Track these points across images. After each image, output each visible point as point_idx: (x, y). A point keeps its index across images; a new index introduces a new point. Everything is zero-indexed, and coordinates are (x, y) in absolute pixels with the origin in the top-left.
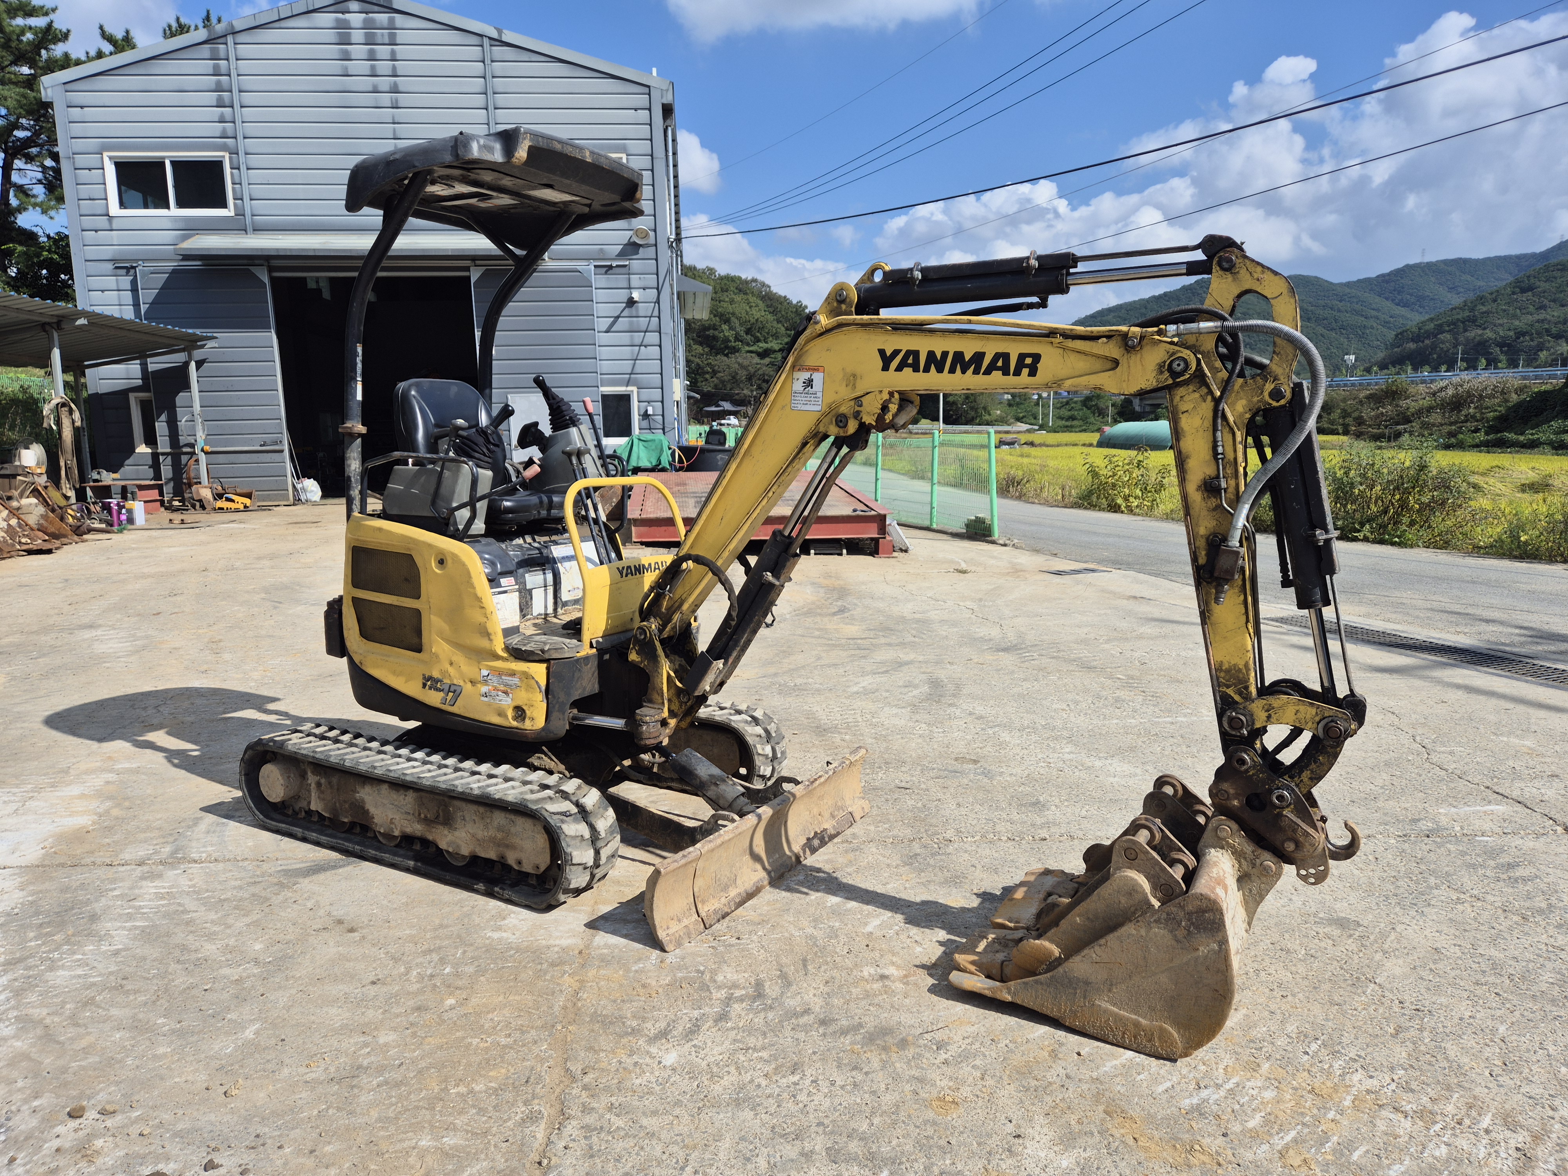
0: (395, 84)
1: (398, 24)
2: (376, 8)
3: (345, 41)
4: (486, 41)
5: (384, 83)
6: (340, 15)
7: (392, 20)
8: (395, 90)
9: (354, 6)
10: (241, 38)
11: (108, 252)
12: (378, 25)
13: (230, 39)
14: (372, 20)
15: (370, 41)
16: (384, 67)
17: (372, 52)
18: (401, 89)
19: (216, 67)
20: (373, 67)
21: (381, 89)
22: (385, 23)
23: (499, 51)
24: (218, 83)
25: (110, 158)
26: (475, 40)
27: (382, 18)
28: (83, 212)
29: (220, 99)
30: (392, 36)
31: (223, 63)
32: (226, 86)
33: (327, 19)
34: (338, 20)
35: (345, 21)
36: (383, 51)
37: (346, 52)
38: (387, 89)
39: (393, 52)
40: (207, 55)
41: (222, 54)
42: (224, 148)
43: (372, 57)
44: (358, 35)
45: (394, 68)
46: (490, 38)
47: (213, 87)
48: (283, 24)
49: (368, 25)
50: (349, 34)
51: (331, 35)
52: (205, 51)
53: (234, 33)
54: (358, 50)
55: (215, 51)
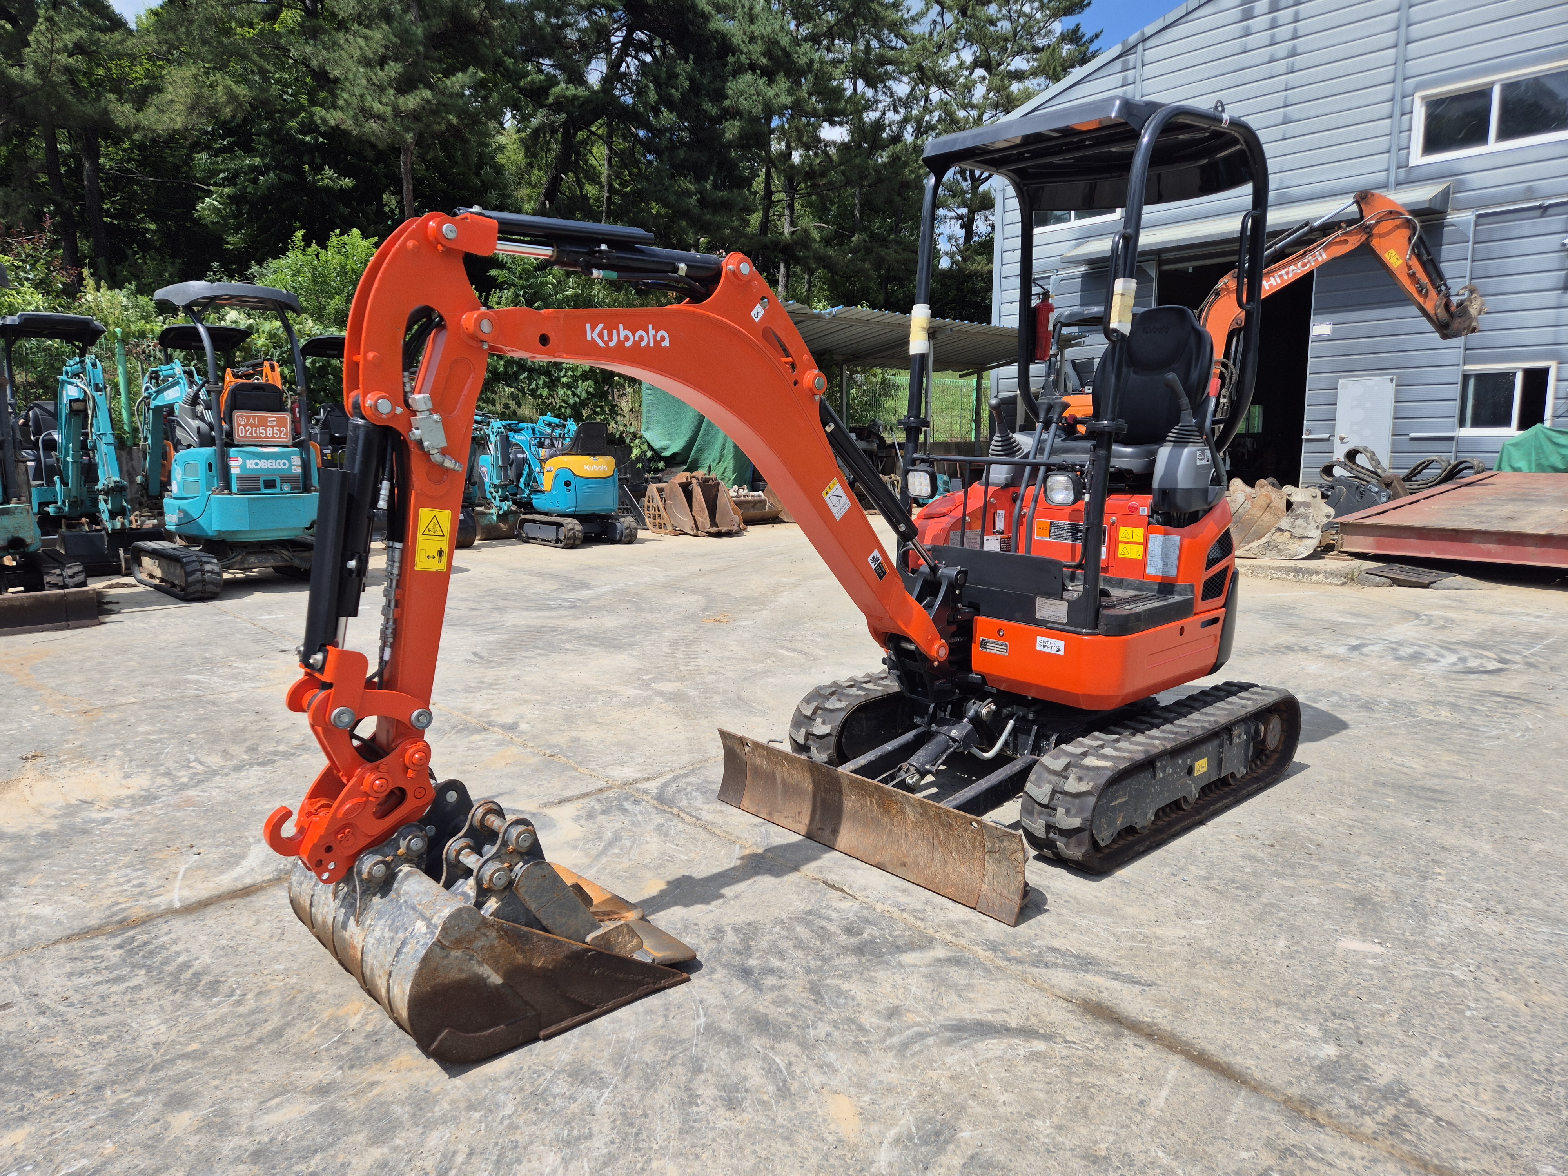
0: (1294, 48)
3: (1248, 16)
5: (1281, 49)
8: (1293, 54)
10: (1149, 43)
13: (1140, 47)
15: (1274, 8)
16: (1284, 32)
17: (1274, 20)
18: (1299, 50)
19: (1125, 79)
20: (1273, 36)
21: (1277, 56)
24: (1124, 94)
31: (1131, 72)
32: (1130, 95)
36: (1285, 15)
37: (1248, 28)
38: (1285, 54)
39: (1296, 13)
40: (1119, 69)
41: (1131, 65)
43: (1274, 25)
44: (1262, 6)
45: (1295, 30)
48: (1190, 17)
50: (1252, 8)
51: (1236, 14)
52: (1118, 65)
53: (1144, 40)
54: (1260, 22)
55: (1125, 63)
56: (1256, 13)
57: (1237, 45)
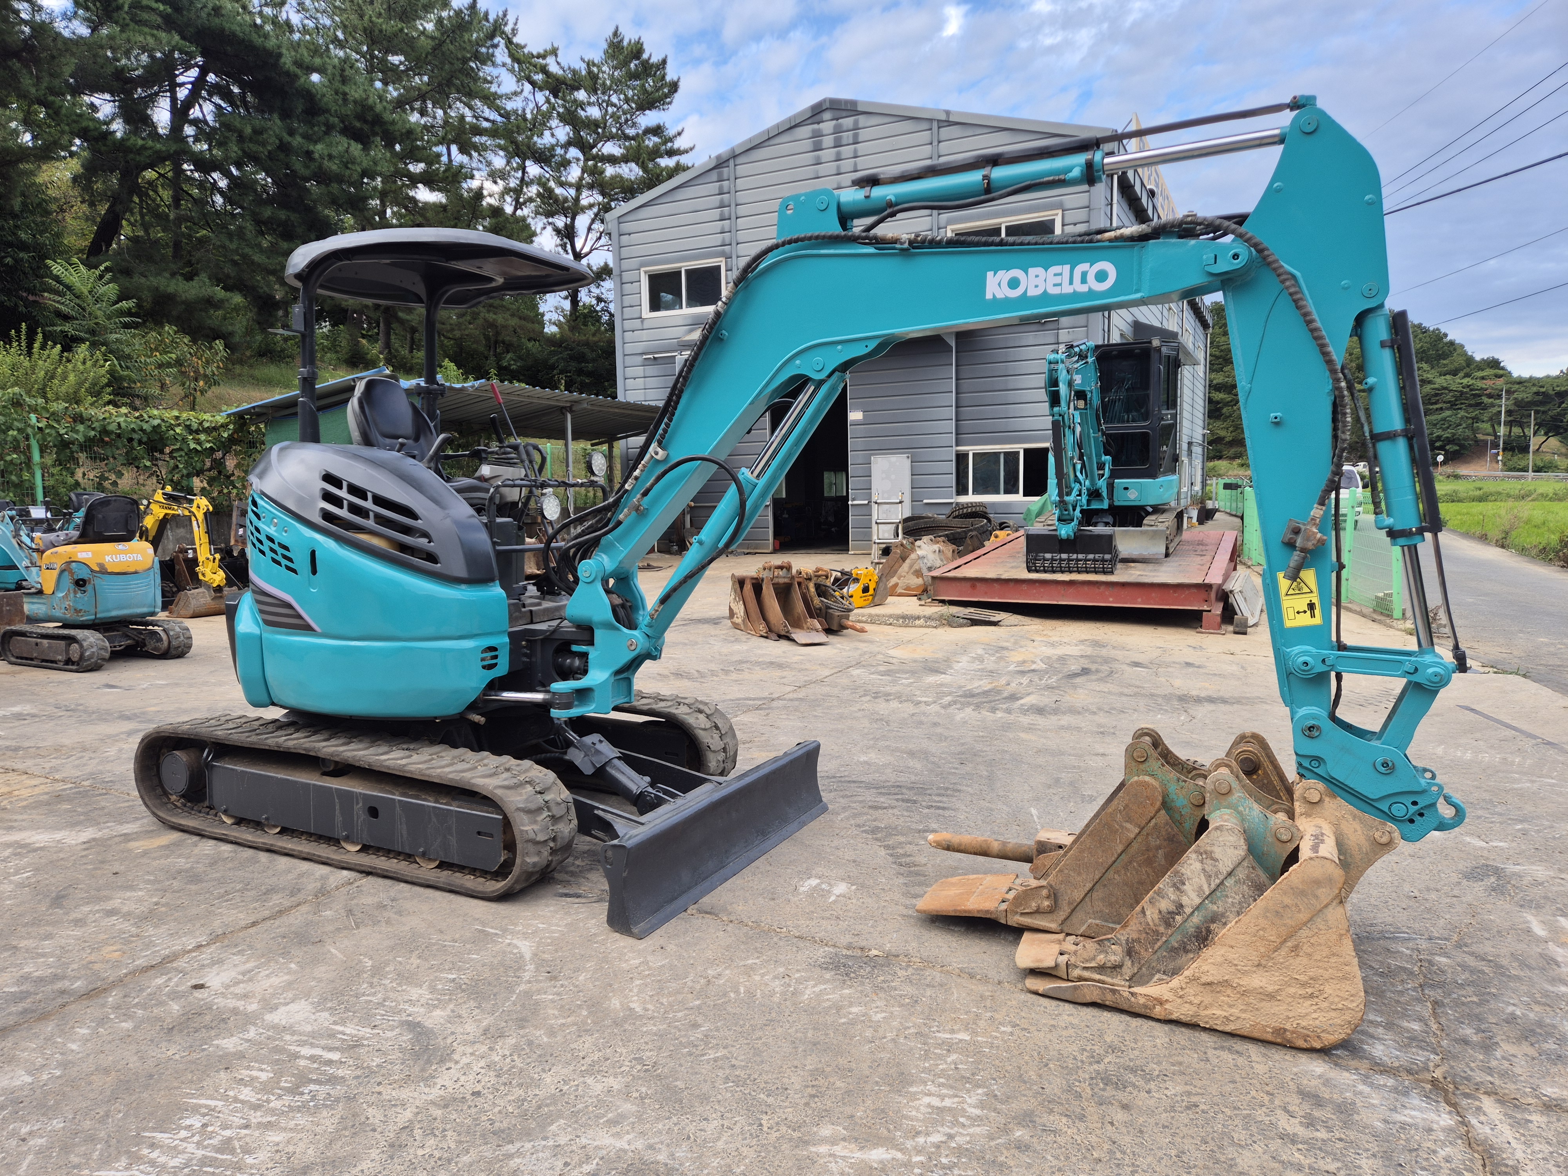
1: (860, 126)
2: (844, 114)
3: (818, 148)
4: (935, 125)
5: (846, 178)
6: (816, 126)
7: (856, 122)
9: (827, 115)
10: (739, 160)
11: (640, 347)
12: (845, 128)
13: (731, 163)
14: (840, 126)
15: (838, 144)
16: (847, 165)
17: (838, 153)
19: (721, 187)
20: (838, 167)
21: (843, 185)
22: (851, 127)
23: (945, 132)
24: (722, 201)
25: (645, 272)
26: (925, 125)
27: (848, 122)
28: (625, 317)
29: (722, 214)
30: (856, 136)
31: (726, 183)
32: (726, 203)
33: (805, 131)
34: (814, 131)
35: (819, 130)
36: (847, 151)
37: (818, 157)
39: (855, 151)
40: (715, 179)
41: (725, 177)
42: (722, 254)
43: (838, 159)
44: (828, 141)
45: (855, 164)
46: (938, 121)
47: (718, 205)
48: (772, 142)
49: (838, 130)
50: (821, 141)
51: (808, 144)
52: (714, 176)
53: (735, 157)
54: (827, 154)
55: (720, 174)
56: (824, 146)
57: (810, 171)
